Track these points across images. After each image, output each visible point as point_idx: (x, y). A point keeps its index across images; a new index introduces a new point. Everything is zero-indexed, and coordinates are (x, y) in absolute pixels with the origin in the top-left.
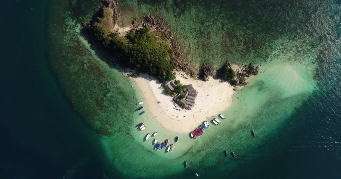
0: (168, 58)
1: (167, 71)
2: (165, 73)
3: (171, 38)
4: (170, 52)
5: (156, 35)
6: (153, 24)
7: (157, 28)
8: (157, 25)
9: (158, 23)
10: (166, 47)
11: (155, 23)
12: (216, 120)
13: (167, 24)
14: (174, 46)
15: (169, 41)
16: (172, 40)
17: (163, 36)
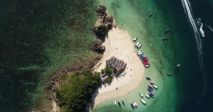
0: (82, 77)
1: (92, 79)
2: (94, 82)
3: (66, 71)
4: (77, 74)
5: (62, 84)
6: (53, 84)
7: (57, 81)
8: (54, 81)
9: (53, 80)
10: (73, 77)
11: (53, 82)
12: (137, 45)
13: (55, 73)
14: (73, 70)
15: (69, 73)
16: (68, 70)
17: (64, 78)
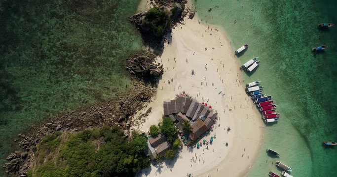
0: (97, 145)
1: (124, 151)
2: (128, 160)
3: (59, 126)
4: (86, 137)
6: (25, 157)
7: (34, 150)
8: (28, 150)
9: (25, 147)
10: (72, 145)
11: (23, 154)
13: (30, 130)
14: (76, 123)
15: (64, 133)
16: (64, 125)
17: (50, 144)
